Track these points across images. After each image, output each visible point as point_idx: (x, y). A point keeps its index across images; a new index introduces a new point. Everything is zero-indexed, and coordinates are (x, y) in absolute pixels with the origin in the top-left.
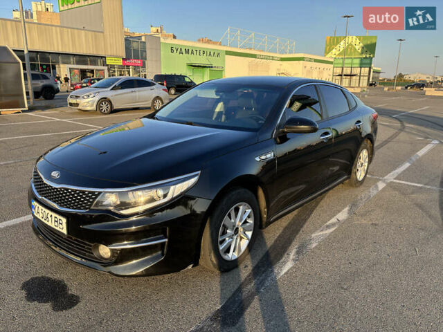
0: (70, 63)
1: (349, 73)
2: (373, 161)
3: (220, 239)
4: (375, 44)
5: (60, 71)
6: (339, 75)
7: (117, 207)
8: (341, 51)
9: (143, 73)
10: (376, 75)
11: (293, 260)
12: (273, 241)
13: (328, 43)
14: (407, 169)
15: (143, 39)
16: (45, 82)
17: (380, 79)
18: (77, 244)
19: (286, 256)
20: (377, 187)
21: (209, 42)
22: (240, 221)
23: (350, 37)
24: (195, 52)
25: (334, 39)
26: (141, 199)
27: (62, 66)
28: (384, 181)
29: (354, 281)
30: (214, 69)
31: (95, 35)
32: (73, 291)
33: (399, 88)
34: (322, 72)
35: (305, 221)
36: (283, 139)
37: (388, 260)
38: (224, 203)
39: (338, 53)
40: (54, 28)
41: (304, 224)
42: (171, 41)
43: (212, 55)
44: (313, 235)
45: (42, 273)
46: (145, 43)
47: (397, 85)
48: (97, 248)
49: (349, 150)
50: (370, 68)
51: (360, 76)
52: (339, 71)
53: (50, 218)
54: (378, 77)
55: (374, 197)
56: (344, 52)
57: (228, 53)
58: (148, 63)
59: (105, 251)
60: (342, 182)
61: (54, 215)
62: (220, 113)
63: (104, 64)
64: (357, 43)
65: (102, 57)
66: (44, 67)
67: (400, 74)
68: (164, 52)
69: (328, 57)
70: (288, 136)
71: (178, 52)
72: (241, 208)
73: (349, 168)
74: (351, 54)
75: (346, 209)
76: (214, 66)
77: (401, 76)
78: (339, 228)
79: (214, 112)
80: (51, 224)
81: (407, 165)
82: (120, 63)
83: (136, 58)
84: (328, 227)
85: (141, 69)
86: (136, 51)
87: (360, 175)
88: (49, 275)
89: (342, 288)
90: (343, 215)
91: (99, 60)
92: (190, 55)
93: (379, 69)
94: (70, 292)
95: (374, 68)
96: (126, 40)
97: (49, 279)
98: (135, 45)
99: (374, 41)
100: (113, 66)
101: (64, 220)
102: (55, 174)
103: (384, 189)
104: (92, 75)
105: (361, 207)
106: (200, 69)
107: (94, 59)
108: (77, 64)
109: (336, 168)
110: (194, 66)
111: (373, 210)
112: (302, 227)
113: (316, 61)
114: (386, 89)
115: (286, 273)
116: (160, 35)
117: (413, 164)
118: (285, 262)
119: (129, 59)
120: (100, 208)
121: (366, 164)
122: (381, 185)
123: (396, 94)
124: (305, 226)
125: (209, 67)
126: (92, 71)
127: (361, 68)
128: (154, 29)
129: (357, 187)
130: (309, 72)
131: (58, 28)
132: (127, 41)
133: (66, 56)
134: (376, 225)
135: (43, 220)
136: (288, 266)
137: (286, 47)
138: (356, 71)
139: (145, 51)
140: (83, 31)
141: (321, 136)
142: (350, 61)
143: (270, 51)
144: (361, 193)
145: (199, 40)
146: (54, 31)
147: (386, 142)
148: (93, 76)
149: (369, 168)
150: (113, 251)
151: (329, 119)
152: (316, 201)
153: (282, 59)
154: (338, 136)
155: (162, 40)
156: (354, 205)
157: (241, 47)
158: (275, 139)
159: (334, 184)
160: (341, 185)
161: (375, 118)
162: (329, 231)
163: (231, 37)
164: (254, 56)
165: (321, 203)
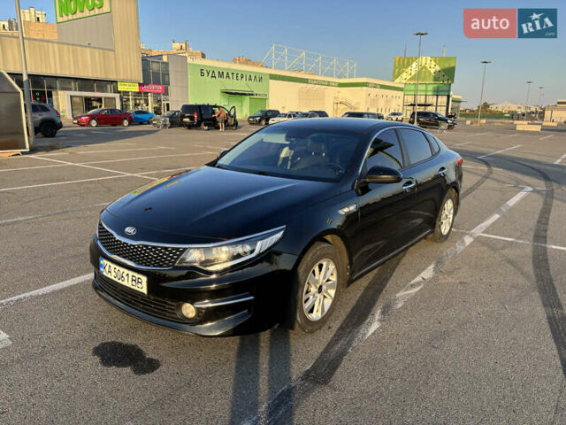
0: (70, 89)
1: (423, 102)
2: (459, 212)
3: (304, 298)
4: (454, 68)
5: (57, 99)
6: (411, 105)
7: (202, 263)
8: (413, 74)
9: (166, 102)
10: (456, 105)
11: (379, 320)
12: (355, 302)
13: (397, 64)
14: (496, 222)
15: (165, 59)
16: (45, 115)
17: (461, 109)
18: (156, 304)
19: (370, 316)
20: (463, 241)
21: (247, 62)
22: (324, 278)
23: (424, 58)
24: (231, 75)
25: (404, 61)
27: (60, 93)
28: (471, 236)
29: (444, 339)
30: (255, 96)
31: (104, 53)
32: (150, 354)
33: (484, 121)
34: (390, 101)
35: (387, 280)
36: (365, 190)
37: (479, 319)
38: (309, 258)
39: (409, 77)
40: (50, 44)
41: (387, 282)
42: (200, 61)
43: (253, 78)
44: (398, 295)
45: (110, 339)
46: (167, 64)
47: (482, 117)
48: (180, 307)
49: (433, 199)
50: (448, 97)
51: (437, 106)
52: (410, 99)
53: (126, 278)
54: (458, 107)
55: (461, 253)
56: (418, 76)
57: (273, 77)
58: (171, 89)
59: (189, 310)
60: (425, 237)
61: (131, 273)
63: (116, 91)
64: (433, 66)
65: (112, 82)
66: (38, 94)
67: (485, 103)
68: (193, 77)
69: (396, 84)
70: (370, 186)
71: (210, 75)
72: (325, 264)
73: (432, 221)
74: (425, 79)
75: (431, 267)
76: (255, 93)
77: (486, 106)
78: (424, 287)
79: (279, 158)
80: (127, 283)
81: (496, 216)
82: (136, 89)
83: (157, 82)
84: (413, 286)
85: (162, 97)
86: (156, 74)
87: (445, 229)
88: (119, 340)
89: (433, 347)
90: (428, 273)
91: (109, 86)
92: (224, 80)
93: (460, 97)
94: (147, 357)
95: (453, 96)
96: (144, 60)
98: (154, 67)
99: (452, 65)
100: (126, 93)
101: (144, 279)
102: (130, 230)
103: (471, 245)
104: (98, 104)
105: (447, 265)
106: (238, 97)
107: (101, 84)
108: (80, 90)
109: (419, 221)
110: (230, 94)
111: (459, 268)
112: (384, 286)
113: (383, 87)
114: (468, 122)
115: (373, 334)
116: (187, 55)
117: (503, 216)
118: (370, 324)
119: (147, 85)
121: (451, 216)
122: (468, 240)
123: (481, 129)
124: (388, 286)
125: (249, 95)
126: (99, 100)
127: (437, 96)
128: (177, 45)
129: (442, 242)
130: (374, 101)
131: (56, 45)
132: (146, 61)
133: (66, 81)
134: (464, 283)
135: (116, 280)
136: (375, 326)
137: (345, 69)
138: (431, 100)
139: (168, 74)
140: (88, 49)
141: (404, 186)
142: (423, 87)
143: (326, 75)
144: (447, 250)
145: (234, 61)
146: (51, 48)
147: (471, 190)
148: (101, 106)
149: (455, 220)
150: (198, 310)
151: (412, 166)
152: (398, 258)
153: (341, 85)
154: (418, 185)
155: (189, 60)
156: (439, 262)
157: (289, 70)
158: (356, 190)
159: (417, 239)
160: (424, 240)
161: (460, 163)
162: (414, 291)
163: (277, 56)
164: (305, 81)
165: (404, 261)
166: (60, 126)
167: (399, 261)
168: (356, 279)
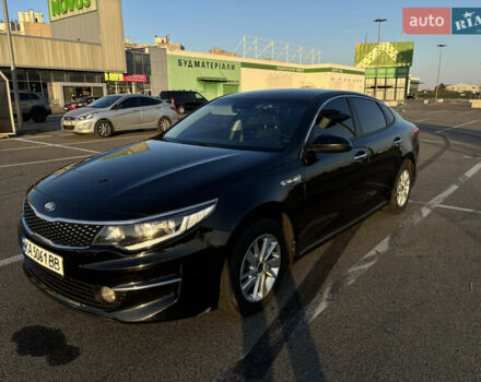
0: (63, 81)
1: (383, 84)
2: (417, 180)
3: (242, 277)
4: (412, 51)
5: (51, 89)
6: (372, 88)
7: (122, 242)
8: (373, 59)
9: (148, 90)
10: (414, 86)
11: (328, 300)
12: (303, 279)
13: (358, 51)
15: (147, 51)
17: (419, 90)
19: (319, 295)
20: (420, 213)
21: (222, 52)
22: (265, 256)
23: (384, 44)
24: (206, 65)
25: (364, 47)
26: (150, 233)
27: (54, 84)
28: (429, 207)
29: (399, 322)
30: (228, 83)
31: (92, 48)
32: (72, 341)
33: (441, 100)
34: (352, 84)
35: (339, 254)
36: (311, 159)
38: (246, 235)
39: (369, 62)
40: (44, 41)
41: (338, 257)
42: (178, 53)
43: (226, 67)
44: (350, 271)
45: (35, 322)
46: (148, 55)
47: (439, 97)
48: (100, 291)
50: (407, 79)
51: (396, 88)
52: (371, 82)
53: (44, 258)
54: (417, 89)
55: (418, 225)
56: (377, 61)
57: (245, 65)
58: (153, 78)
59: (109, 294)
60: (380, 209)
61: (48, 253)
62: (237, 133)
63: (103, 81)
64: (392, 51)
65: (100, 73)
66: (34, 85)
67: (442, 84)
68: (171, 67)
69: (357, 68)
70: (318, 156)
71: (187, 64)
72: (265, 240)
74: (385, 63)
75: (386, 240)
76: (228, 80)
77: (443, 86)
78: (378, 261)
79: (231, 131)
80: (45, 264)
81: (455, 187)
82: (121, 78)
83: (139, 72)
84: (366, 261)
85: (145, 86)
86: (139, 65)
87: (401, 201)
88: (44, 324)
90: (383, 247)
91: (97, 77)
92: (200, 69)
93: (418, 79)
94: (68, 343)
95: (412, 78)
96: (127, 53)
97: (44, 329)
98: (137, 58)
99: (410, 48)
100: (113, 83)
101: (60, 259)
102: (49, 206)
103: (429, 216)
104: (88, 93)
105: (403, 238)
106: (211, 85)
107: (91, 75)
108: (71, 81)
109: (373, 193)
110: (205, 81)
112: (336, 261)
113: (345, 71)
114: (426, 102)
115: (319, 316)
116: (166, 47)
117: (462, 187)
118: (317, 304)
119: (131, 75)
120: (102, 244)
121: (407, 188)
122: (426, 212)
123: (439, 107)
124: (339, 261)
125: (223, 81)
126: (89, 89)
127: (396, 78)
128: (159, 40)
129: (398, 214)
130: (338, 84)
131: (49, 41)
132: (130, 54)
133: (59, 74)
134: (421, 257)
135: (36, 260)
136: (323, 306)
137: (311, 56)
138: (391, 82)
139: (149, 65)
140: (78, 45)
141: (356, 156)
142: (383, 71)
143: (292, 62)
144: (403, 222)
145: (211, 51)
146: (45, 44)
148: (90, 95)
149: (411, 192)
150: (118, 294)
151: (363, 136)
152: (352, 231)
153: (306, 71)
154: (374, 156)
155: (168, 52)
156: (395, 235)
157: (259, 58)
158: (302, 160)
159: (372, 211)
160: (379, 212)
161: (416, 134)
162: (367, 266)
163: (247, 46)
164: (274, 68)
165: (358, 233)
166: (50, 112)
167: (353, 233)
168: (303, 255)
